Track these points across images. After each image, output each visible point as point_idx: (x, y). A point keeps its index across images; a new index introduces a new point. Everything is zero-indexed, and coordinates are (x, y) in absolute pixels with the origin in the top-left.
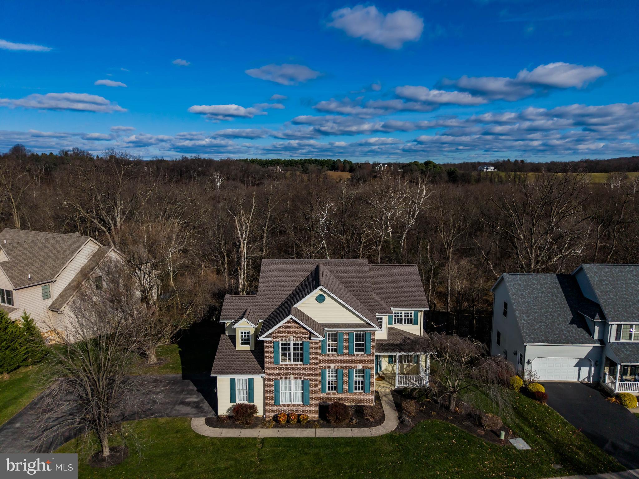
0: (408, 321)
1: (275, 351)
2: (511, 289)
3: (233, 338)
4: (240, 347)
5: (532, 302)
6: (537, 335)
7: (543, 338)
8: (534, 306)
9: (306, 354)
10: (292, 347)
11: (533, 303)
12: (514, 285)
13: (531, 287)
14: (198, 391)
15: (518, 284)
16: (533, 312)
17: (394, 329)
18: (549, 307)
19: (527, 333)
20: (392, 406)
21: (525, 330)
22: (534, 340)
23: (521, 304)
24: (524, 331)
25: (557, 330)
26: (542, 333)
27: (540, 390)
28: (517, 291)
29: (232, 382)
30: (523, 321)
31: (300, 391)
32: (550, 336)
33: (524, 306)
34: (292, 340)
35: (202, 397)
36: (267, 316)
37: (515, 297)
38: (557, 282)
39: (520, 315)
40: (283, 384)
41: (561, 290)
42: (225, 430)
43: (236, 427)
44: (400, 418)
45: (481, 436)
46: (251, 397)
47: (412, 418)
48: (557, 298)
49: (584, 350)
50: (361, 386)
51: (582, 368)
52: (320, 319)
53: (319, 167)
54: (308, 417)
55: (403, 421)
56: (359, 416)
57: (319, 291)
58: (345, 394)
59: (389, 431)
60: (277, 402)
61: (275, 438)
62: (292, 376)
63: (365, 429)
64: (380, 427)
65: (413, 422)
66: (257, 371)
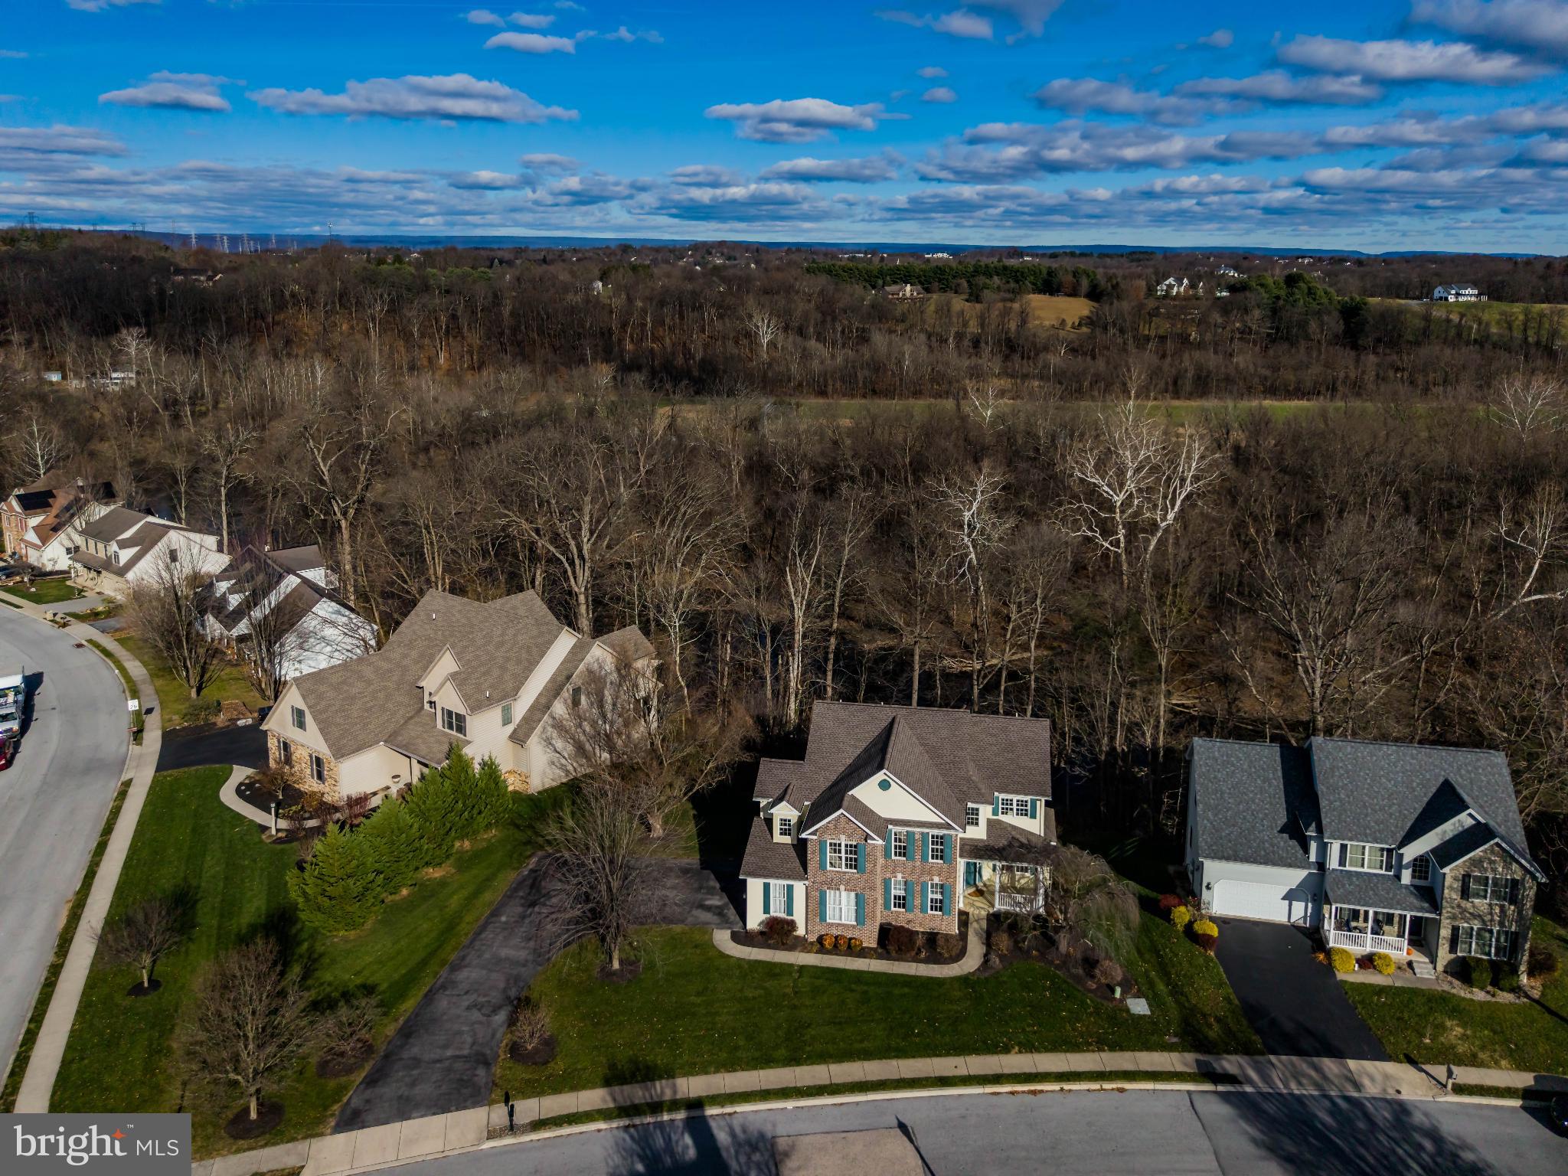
0: (1023, 812)
1: (823, 852)
3: (769, 822)
4: (778, 838)
5: (1228, 791)
6: (1222, 846)
7: (1230, 852)
8: (1230, 798)
9: (861, 860)
10: (843, 848)
11: (1230, 794)
12: (1206, 759)
14: (723, 889)
15: (1214, 758)
16: (1225, 808)
17: (1000, 822)
18: (1253, 801)
19: (1207, 843)
20: (981, 938)
21: (1205, 837)
22: (1218, 854)
23: (1209, 793)
24: (1203, 839)
25: (1254, 840)
26: (1230, 844)
27: (1209, 932)
28: (1208, 770)
29: (767, 887)
30: (1206, 822)
31: (853, 908)
32: (1242, 850)
33: (1213, 796)
34: (843, 841)
35: (726, 900)
36: (816, 796)
38: (1278, 759)
39: (1205, 812)
40: (830, 895)
41: (1280, 774)
42: (755, 950)
43: (769, 947)
44: (985, 955)
45: (1090, 991)
46: (789, 910)
47: (1002, 957)
48: (1270, 785)
49: (1296, 876)
50: (939, 906)
51: (1294, 903)
52: (884, 813)
53: (1013, 285)
54: (859, 941)
55: (988, 960)
56: (930, 947)
57: (882, 775)
58: (916, 915)
59: (965, 971)
60: (823, 918)
61: (816, 967)
62: (842, 887)
63: (935, 966)
64: (955, 965)
65: (1001, 963)
66: (799, 876)
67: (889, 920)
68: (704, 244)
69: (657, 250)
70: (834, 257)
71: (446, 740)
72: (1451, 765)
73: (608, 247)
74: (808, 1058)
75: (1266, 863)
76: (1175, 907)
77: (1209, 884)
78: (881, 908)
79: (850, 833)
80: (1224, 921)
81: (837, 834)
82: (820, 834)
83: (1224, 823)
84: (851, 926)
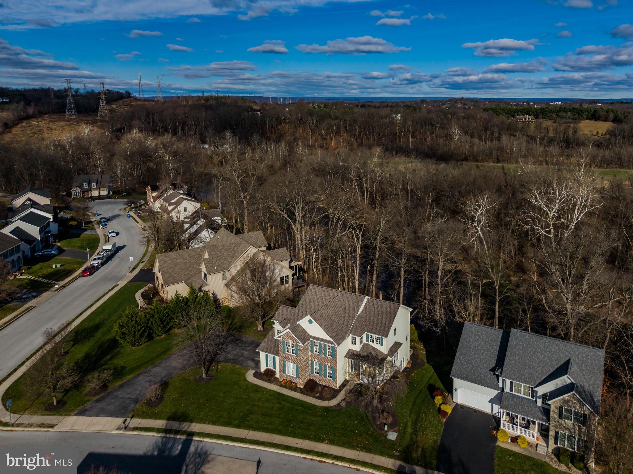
0: (378, 342)
1: (284, 345)
2: (464, 334)
8: (472, 351)
9: (297, 351)
10: (291, 345)
11: (473, 349)
12: (468, 332)
13: (479, 336)
15: (471, 332)
16: (469, 355)
17: (369, 345)
18: (483, 354)
19: (455, 370)
20: (346, 393)
22: (458, 375)
23: (464, 347)
25: (477, 372)
27: (447, 410)
28: (467, 337)
29: (267, 356)
30: (458, 360)
31: (295, 370)
33: (466, 349)
34: (291, 342)
37: (464, 341)
38: (500, 337)
40: (287, 364)
41: (499, 344)
43: (266, 381)
44: (342, 401)
45: (376, 424)
46: (274, 367)
49: (493, 393)
50: (331, 376)
51: (494, 405)
52: (311, 333)
53: (577, 116)
54: (296, 384)
55: (341, 403)
56: (321, 393)
57: (309, 317)
58: (322, 378)
59: (329, 405)
60: (285, 372)
61: (275, 391)
62: (290, 361)
63: (319, 400)
64: (327, 402)
65: (346, 405)
66: (277, 354)
67: (313, 378)
68: (454, 99)
69: (435, 102)
70: (509, 104)
71: (201, 283)
72: (575, 352)
73: (416, 101)
74: (244, 426)
75: (479, 384)
76: (438, 396)
77: (456, 388)
78: (310, 373)
79: (293, 339)
80: (462, 407)
81: (288, 339)
82: (282, 338)
83: (466, 362)
84: (294, 377)
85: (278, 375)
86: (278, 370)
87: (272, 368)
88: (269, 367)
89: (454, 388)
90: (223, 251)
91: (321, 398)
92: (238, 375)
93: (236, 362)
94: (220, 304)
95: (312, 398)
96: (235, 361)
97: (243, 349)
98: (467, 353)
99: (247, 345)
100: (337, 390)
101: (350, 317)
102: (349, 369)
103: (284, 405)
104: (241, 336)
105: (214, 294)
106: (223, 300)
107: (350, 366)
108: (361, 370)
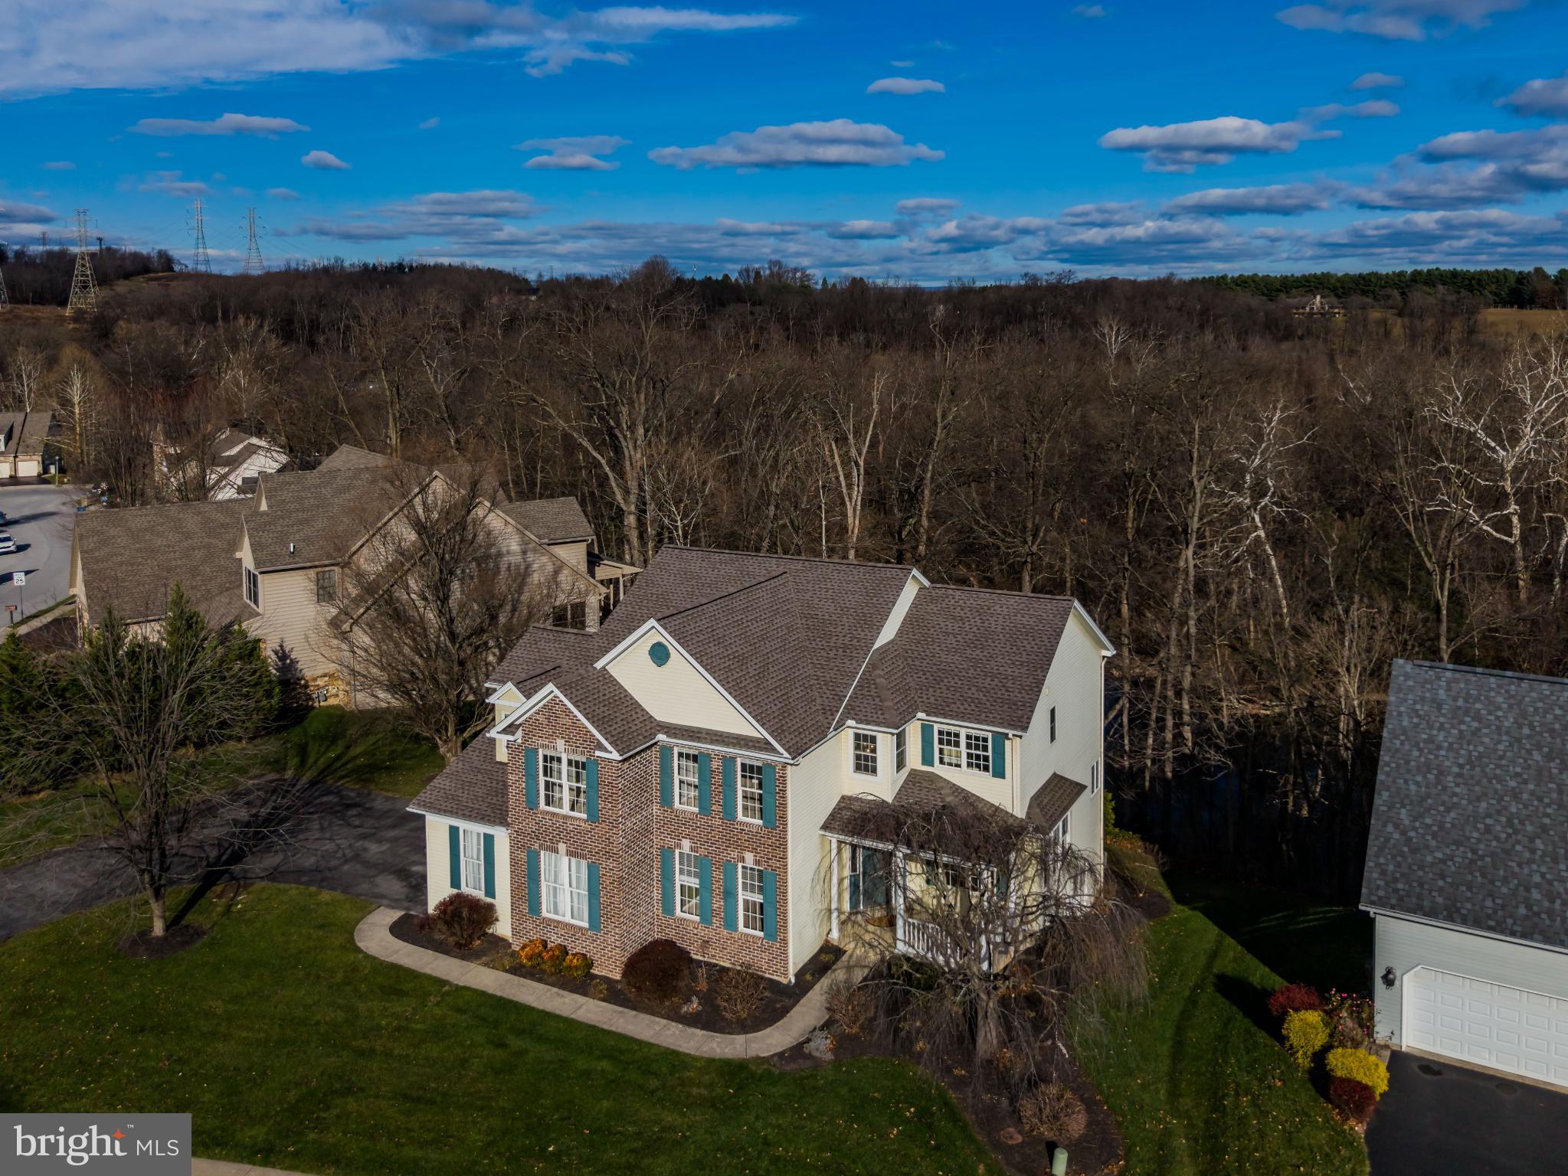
0: (980, 763)
2: (1400, 714)
5: (1456, 769)
6: (1421, 885)
7: (1440, 900)
8: (1457, 785)
9: (591, 794)
10: (564, 767)
11: (1459, 775)
12: (1415, 703)
13: (1477, 718)
15: (1433, 700)
16: (1443, 804)
17: (933, 778)
19: (1383, 873)
20: (833, 998)
21: (1382, 860)
22: (1401, 899)
23: (1409, 771)
24: (1378, 865)
26: (1441, 883)
27: (1363, 1078)
28: (1417, 725)
29: (454, 834)
30: (1390, 828)
31: (584, 893)
32: (1468, 899)
33: (1419, 778)
37: (1402, 743)
39: (1391, 807)
40: (545, 861)
44: (815, 1032)
46: (488, 884)
50: (760, 917)
54: (588, 964)
55: (808, 1041)
56: (707, 999)
57: (652, 632)
58: (716, 930)
59: (751, 1053)
60: (535, 907)
61: (484, 993)
62: (562, 847)
63: (699, 1032)
64: (740, 1039)
65: (835, 1050)
66: (499, 817)
67: (671, 935)
71: (236, 608)
76: (1296, 1010)
77: (1389, 971)
78: (658, 909)
79: (575, 736)
80: (1431, 1067)
81: (552, 736)
82: (526, 734)
83: (1434, 836)
84: (581, 928)
85: (503, 927)
86: (503, 902)
87: (480, 894)
88: (466, 890)
89: (1379, 972)
90: (327, 492)
91: (710, 1020)
92: (321, 927)
93: (323, 880)
94: (309, 698)
95: (664, 1021)
96: (321, 877)
97: (364, 837)
98: (1428, 796)
99: (389, 821)
100: (788, 986)
101: (845, 648)
102: (840, 895)
103: (523, 1053)
104: (369, 794)
105: (283, 655)
106: (320, 682)
107: (846, 883)
108: (899, 903)
